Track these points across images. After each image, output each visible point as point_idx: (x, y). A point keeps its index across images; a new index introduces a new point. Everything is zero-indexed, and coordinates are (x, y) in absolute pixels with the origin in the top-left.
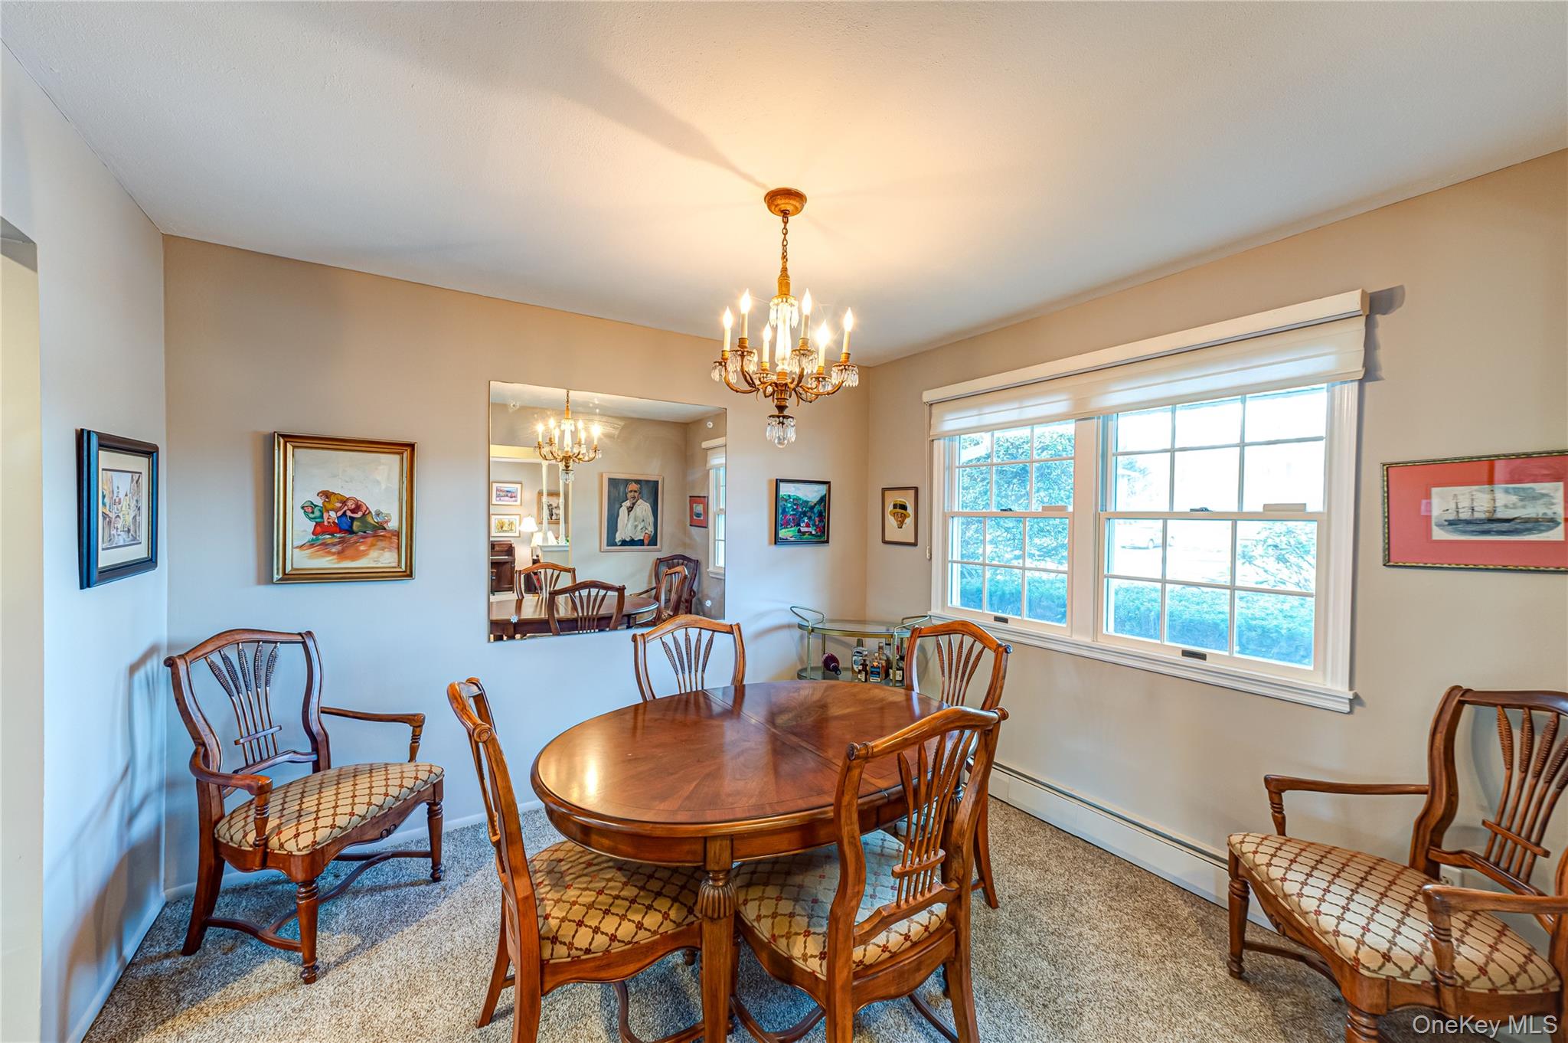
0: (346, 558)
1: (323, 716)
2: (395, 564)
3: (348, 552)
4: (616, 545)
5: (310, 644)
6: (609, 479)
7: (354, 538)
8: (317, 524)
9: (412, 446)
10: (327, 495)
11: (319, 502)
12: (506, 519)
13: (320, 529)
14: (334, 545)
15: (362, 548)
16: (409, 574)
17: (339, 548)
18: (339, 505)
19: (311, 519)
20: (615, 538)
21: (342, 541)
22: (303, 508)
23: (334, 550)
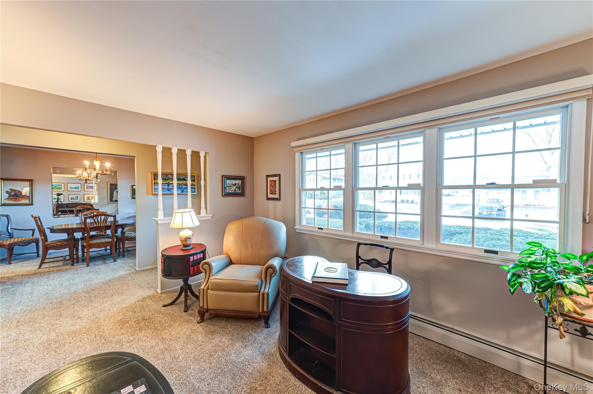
0: (16, 201)
1: (12, 230)
2: (28, 202)
3: (17, 200)
4: (113, 201)
5: (8, 217)
6: (110, 184)
7: (18, 198)
8: (9, 195)
9: (32, 180)
10: (11, 189)
11: (10, 191)
12: (90, 196)
13: (10, 196)
14: (13, 199)
15: (20, 199)
16: (32, 204)
17: (14, 199)
18: (14, 191)
19: (8, 194)
20: (113, 200)
21: (15, 198)
22: (6, 192)
23: (13, 200)
